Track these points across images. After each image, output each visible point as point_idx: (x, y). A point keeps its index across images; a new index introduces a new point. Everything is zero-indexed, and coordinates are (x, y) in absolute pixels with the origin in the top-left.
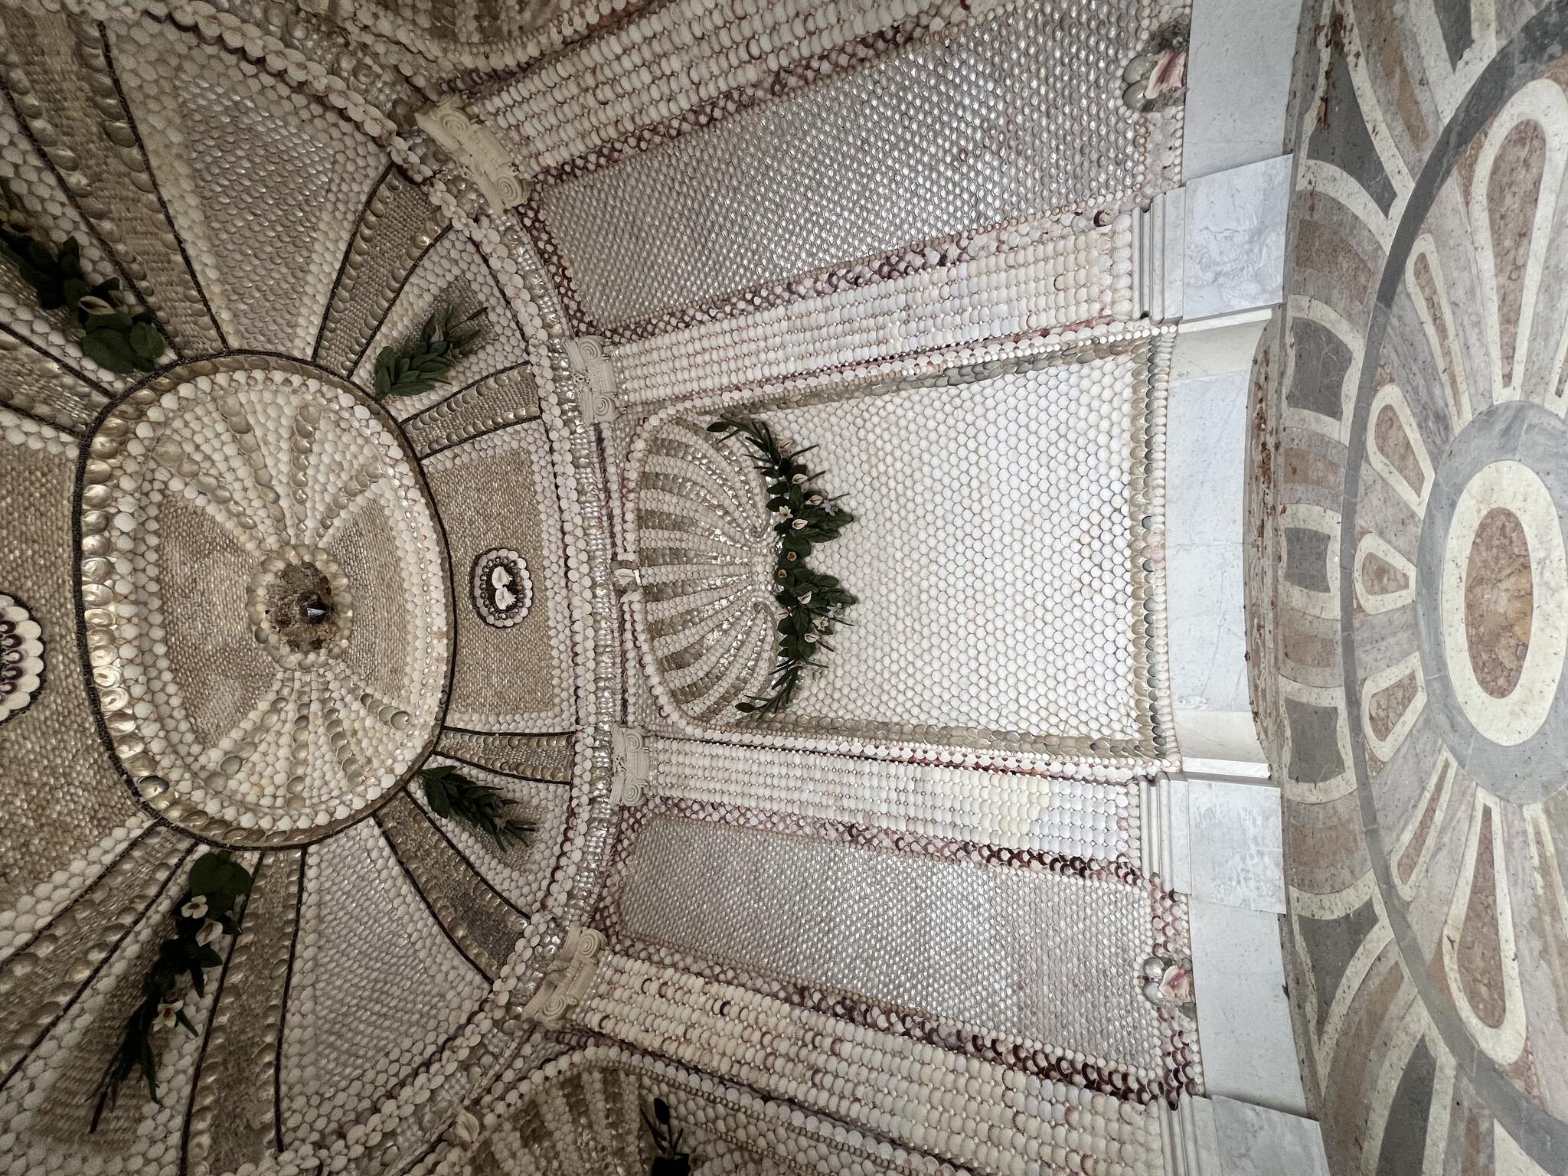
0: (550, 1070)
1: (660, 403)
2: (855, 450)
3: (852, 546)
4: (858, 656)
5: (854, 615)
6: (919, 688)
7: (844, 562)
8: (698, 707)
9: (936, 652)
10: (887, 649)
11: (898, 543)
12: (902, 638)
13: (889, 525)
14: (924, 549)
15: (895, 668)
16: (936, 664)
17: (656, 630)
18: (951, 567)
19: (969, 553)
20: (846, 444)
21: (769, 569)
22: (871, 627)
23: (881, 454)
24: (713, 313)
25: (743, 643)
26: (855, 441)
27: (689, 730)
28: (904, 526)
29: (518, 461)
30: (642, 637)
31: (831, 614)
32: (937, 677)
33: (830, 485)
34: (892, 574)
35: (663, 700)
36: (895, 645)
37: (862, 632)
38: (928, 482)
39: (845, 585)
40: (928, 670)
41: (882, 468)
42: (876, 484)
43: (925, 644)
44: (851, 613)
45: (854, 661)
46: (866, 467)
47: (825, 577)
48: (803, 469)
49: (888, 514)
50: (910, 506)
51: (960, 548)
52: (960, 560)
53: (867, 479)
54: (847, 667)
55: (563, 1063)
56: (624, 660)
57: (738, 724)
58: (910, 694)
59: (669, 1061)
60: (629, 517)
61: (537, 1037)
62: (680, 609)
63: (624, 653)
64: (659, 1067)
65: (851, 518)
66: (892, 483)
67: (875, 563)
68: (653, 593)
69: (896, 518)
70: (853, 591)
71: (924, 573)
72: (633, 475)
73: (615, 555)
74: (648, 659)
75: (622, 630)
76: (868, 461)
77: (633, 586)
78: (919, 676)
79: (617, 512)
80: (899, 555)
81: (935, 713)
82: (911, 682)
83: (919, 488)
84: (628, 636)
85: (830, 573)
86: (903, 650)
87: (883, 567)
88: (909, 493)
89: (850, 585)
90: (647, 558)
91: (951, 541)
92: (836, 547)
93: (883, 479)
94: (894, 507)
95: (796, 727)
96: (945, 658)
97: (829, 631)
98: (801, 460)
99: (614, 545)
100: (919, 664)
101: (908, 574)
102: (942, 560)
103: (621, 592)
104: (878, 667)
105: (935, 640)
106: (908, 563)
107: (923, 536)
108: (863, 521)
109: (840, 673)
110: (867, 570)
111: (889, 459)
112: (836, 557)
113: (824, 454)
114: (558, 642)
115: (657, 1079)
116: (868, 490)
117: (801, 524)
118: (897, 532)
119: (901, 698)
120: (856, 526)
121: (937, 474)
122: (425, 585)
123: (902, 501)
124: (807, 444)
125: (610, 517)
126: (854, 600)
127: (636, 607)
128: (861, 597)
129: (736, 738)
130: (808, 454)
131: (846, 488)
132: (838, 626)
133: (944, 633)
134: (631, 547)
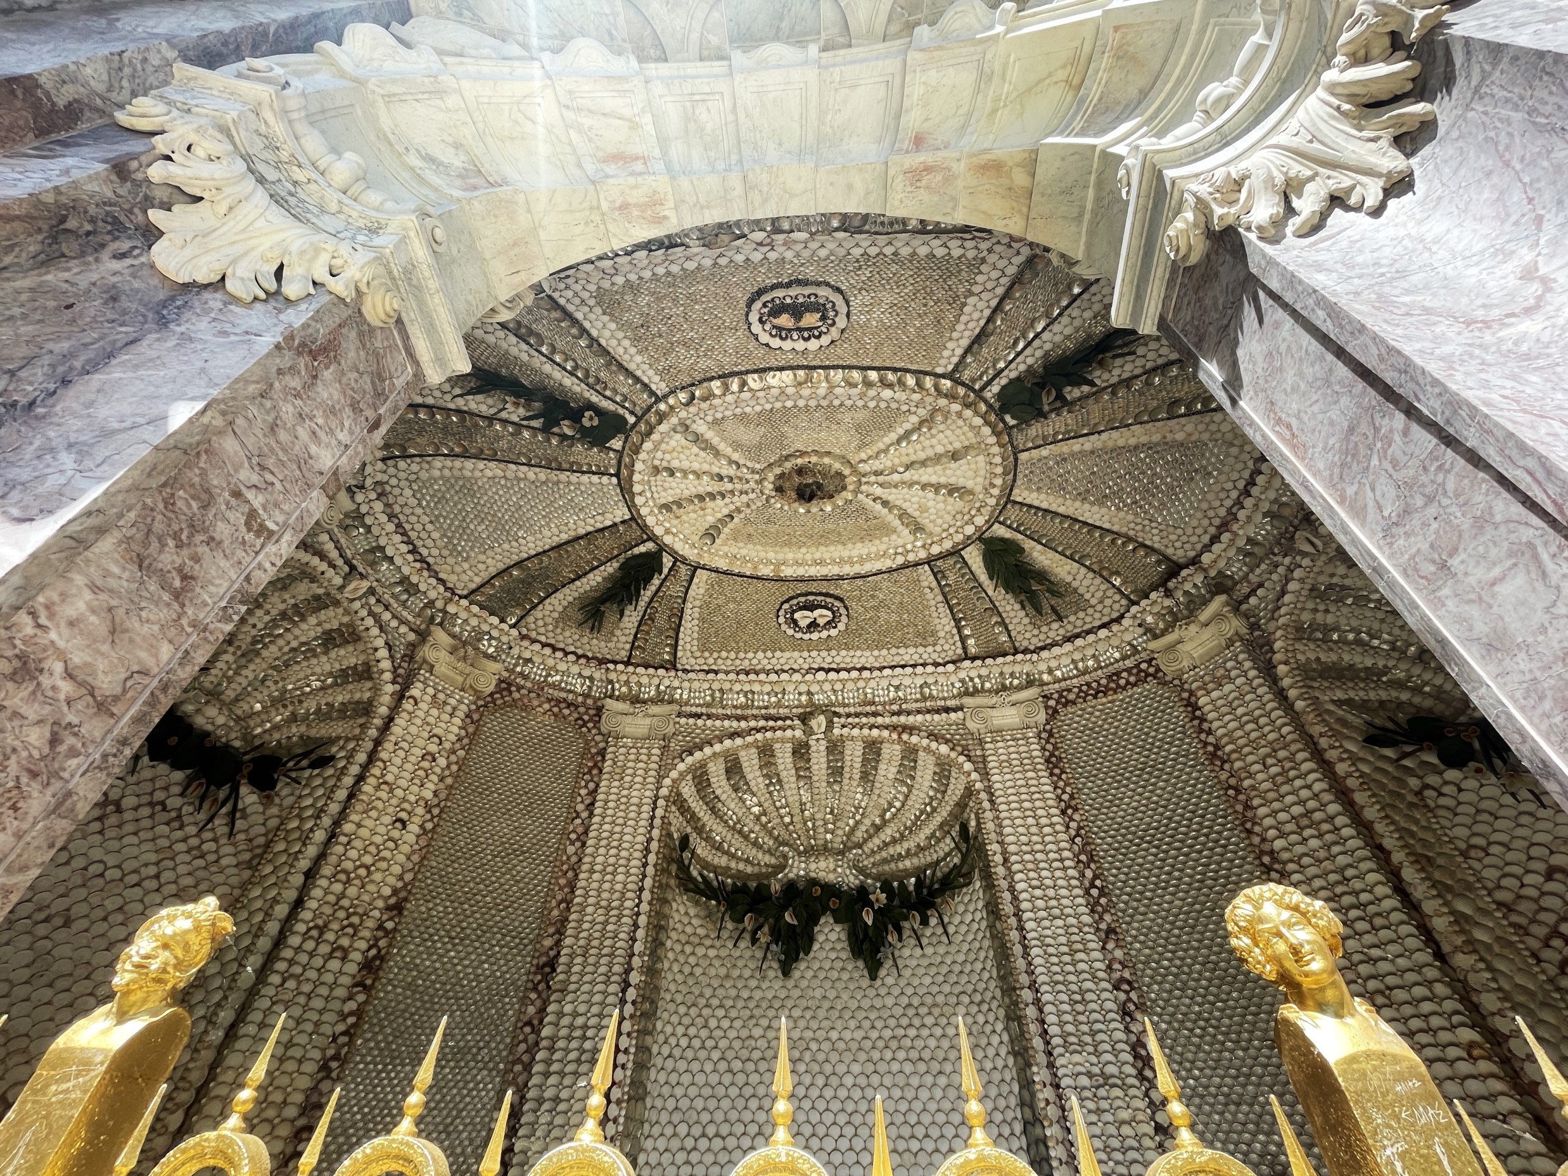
0: (383, 653)
1: (985, 775)
2: (946, 988)
3: (845, 976)
4: (727, 976)
5: (771, 974)
6: (689, 1054)
7: (827, 965)
8: (688, 790)
9: (727, 1079)
10: (733, 1013)
11: (847, 1035)
12: (744, 1033)
13: (866, 1024)
14: (841, 1069)
15: (713, 1023)
16: (714, 1079)
17: (766, 752)
18: (821, 1105)
19: (835, 1131)
20: (953, 978)
21: (822, 875)
22: (758, 995)
23: (944, 1021)
24: (1078, 840)
25: (746, 837)
26: (957, 989)
27: (667, 782)
28: (867, 1044)
29: (926, 636)
30: (759, 736)
31: (774, 947)
32: (700, 1079)
33: (908, 952)
34: (814, 1025)
35: (698, 755)
36: (738, 1024)
37: (753, 983)
38: (915, 1081)
39: (803, 965)
40: (708, 1067)
41: (929, 1020)
42: (911, 1012)
43: (737, 1065)
44: (773, 970)
45: (723, 972)
46: (929, 1000)
47: (811, 940)
48: (925, 922)
49: (879, 1024)
50: (888, 1055)
51: (842, 1119)
52: (828, 1118)
53: (916, 1001)
54: (717, 963)
55: (386, 664)
56: (739, 718)
57: (670, 835)
58: (684, 1042)
59: (366, 767)
60: (875, 732)
61: (412, 637)
62: (783, 774)
63: (745, 718)
64: (361, 757)
65: (873, 977)
66: (912, 1032)
67: (826, 1004)
68: (801, 751)
69: (874, 1034)
70: (796, 974)
71: (816, 1068)
72: (914, 739)
73: (839, 715)
74: (739, 741)
75: (767, 718)
76: (935, 1005)
77: (809, 732)
78: (702, 1054)
79: (880, 720)
80: (834, 1035)
81: (662, 1077)
82: (696, 1043)
83: (908, 1068)
84: (762, 723)
85: (816, 946)
86: (732, 1034)
87: (821, 1013)
88: (901, 1055)
89: (801, 968)
90: (835, 748)
91: (850, 1107)
92: (844, 955)
93: (917, 1022)
94: (887, 1033)
95: (660, 901)
96: (721, 1091)
97: (754, 941)
98: (933, 921)
99: (848, 715)
100: (715, 1055)
101: (814, 1046)
102: (828, 1093)
103: (804, 719)
104: (715, 1002)
105: (740, 1079)
106: (826, 1046)
107: (856, 1068)
108: (872, 993)
109: (712, 953)
110: (818, 993)
111: (938, 1031)
112: (833, 955)
113: (942, 950)
114: (761, 659)
115: (350, 757)
116: (905, 1000)
117: (869, 919)
118: (859, 1035)
119: (680, 1030)
120: (865, 982)
121: (924, 1094)
122: (821, 563)
123: (894, 1044)
124: (951, 929)
125: (875, 714)
126: (786, 972)
127: (789, 733)
128: (790, 983)
129: (656, 833)
130: (940, 930)
131: (907, 973)
132: (759, 954)
133: (748, 1091)
134: (845, 731)
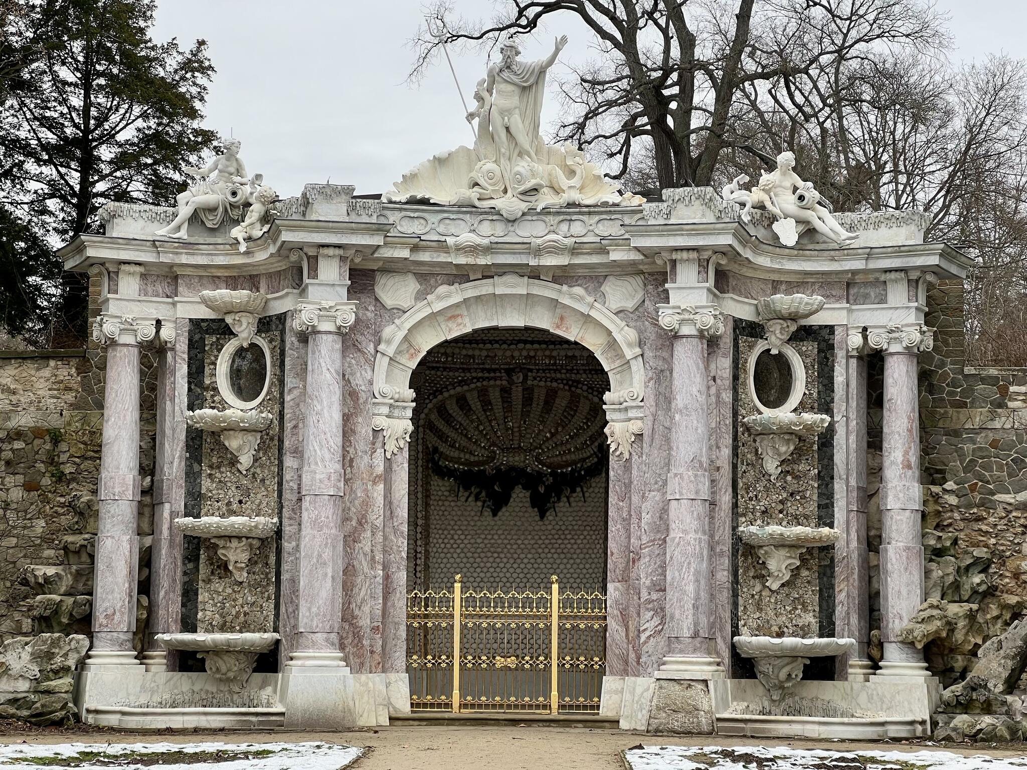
2: (580, 523)
3: (527, 515)
4: (462, 515)
5: (486, 514)
6: (445, 550)
7: (517, 509)
8: (434, 417)
9: (465, 560)
10: (466, 533)
11: (526, 542)
12: (472, 541)
13: (537, 537)
14: (522, 556)
15: (456, 537)
16: (458, 560)
17: (483, 393)
18: (512, 570)
19: (518, 580)
20: (584, 518)
21: (516, 464)
22: (479, 523)
23: (576, 537)
25: (470, 439)
26: (585, 523)
28: (536, 546)
30: (479, 384)
31: (488, 502)
32: (452, 560)
33: (562, 506)
34: (509, 537)
35: (440, 397)
36: (469, 537)
37: (476, 518)
38: (558, 561)
39: (504, 509)
40: (455, 555)
41: (569, 537)
42: (560, 532)
43: (469, 555)
45: (459, 513)
46: (570, 527)
47: (509, 497)
48: (573, 491)
49: (543, 537)
50: (546, 550)
51: (521, 576)
52: (515, 575)
53: (563, 528)
54: (455, 509)
56: (464, 370)
57: (427, 448)
58: (442, 546)
60: (555, 384)
63: (469, 370)
65: (542, 516)
66: (560, 541)
67: (516, 528)
68: (505, 392)
69: (540, 542)
70: (500, 514)
71: (509, 555)
72: (579, 391)
74: (466, 388)
75: (483, 370)
76: (573, 530)
77: (511, 382)
78: (452, 551)
79: (558, 375)
80: (519, 542)
81: (435, 560)
82: (448, 546)
83: (556, 556)
84: (481, 374)
85: (512, 500)
86: (466, 542)
87: (513, 532)
88: (553, 551)
89: (504, 512)
91: (526, 571)
92: (527, 505)
93: (563, 537)
94: (547, 542)
95: (426, 484)
96: (462, 565)
97: (477, 499)
98: (578, 489)
100: (458, 551)
101: (509, 546)
102: (515, 566)
104: (456, 527)
105: (471, 560)
106: (515, 547)
107: (530, 556)
108: (540, 523)
109: (452, 504)
110: (512, 523)
111: (573, 541)
112: (521, 505)
113: (580, 504)
116: (558, 527)
117: (542, 490)
118: (532, 542)
119: (440, 541)
120: (538, 518)
121: (562, 566)
123: (550, 546)
124: (587, 495)
126: (495, 514)
127: (498, 382)
128: (496, 518)
129: (420, 448)
130: (581, 495)
131: (560, 515)
132: (480, 504)
133: (475, 565)
